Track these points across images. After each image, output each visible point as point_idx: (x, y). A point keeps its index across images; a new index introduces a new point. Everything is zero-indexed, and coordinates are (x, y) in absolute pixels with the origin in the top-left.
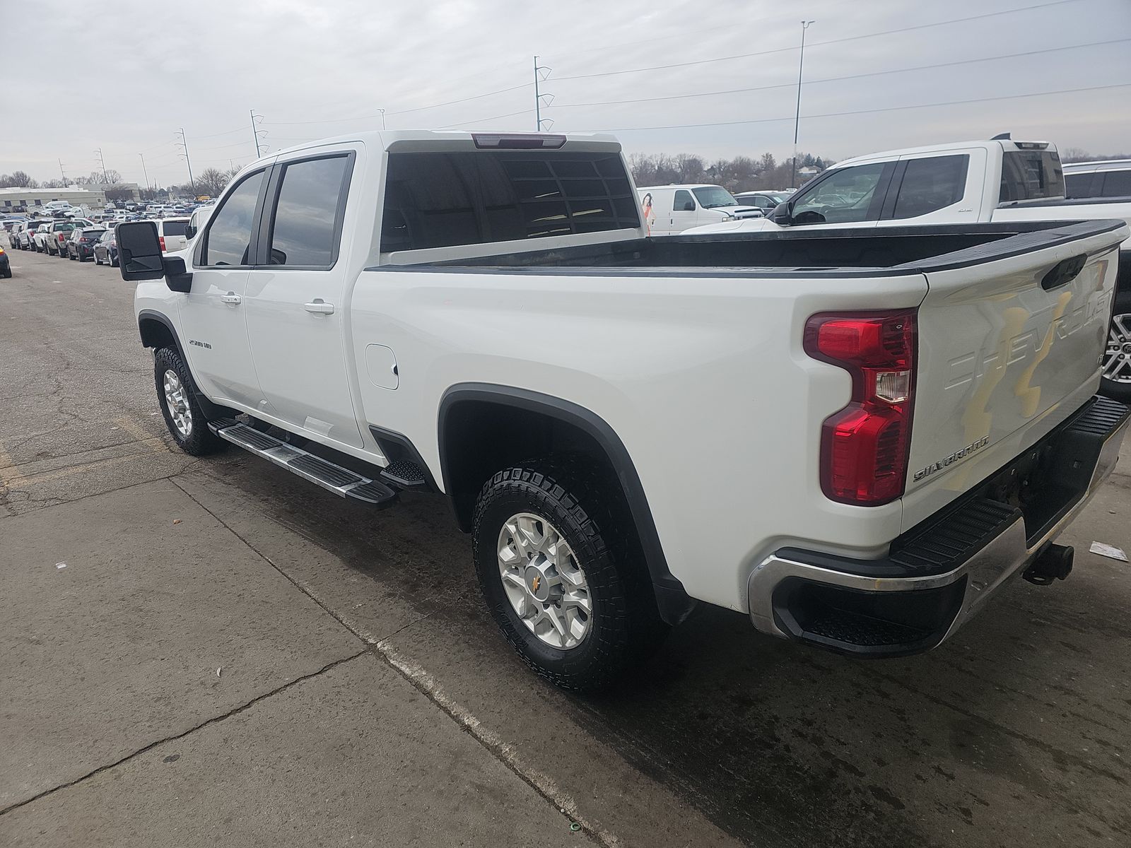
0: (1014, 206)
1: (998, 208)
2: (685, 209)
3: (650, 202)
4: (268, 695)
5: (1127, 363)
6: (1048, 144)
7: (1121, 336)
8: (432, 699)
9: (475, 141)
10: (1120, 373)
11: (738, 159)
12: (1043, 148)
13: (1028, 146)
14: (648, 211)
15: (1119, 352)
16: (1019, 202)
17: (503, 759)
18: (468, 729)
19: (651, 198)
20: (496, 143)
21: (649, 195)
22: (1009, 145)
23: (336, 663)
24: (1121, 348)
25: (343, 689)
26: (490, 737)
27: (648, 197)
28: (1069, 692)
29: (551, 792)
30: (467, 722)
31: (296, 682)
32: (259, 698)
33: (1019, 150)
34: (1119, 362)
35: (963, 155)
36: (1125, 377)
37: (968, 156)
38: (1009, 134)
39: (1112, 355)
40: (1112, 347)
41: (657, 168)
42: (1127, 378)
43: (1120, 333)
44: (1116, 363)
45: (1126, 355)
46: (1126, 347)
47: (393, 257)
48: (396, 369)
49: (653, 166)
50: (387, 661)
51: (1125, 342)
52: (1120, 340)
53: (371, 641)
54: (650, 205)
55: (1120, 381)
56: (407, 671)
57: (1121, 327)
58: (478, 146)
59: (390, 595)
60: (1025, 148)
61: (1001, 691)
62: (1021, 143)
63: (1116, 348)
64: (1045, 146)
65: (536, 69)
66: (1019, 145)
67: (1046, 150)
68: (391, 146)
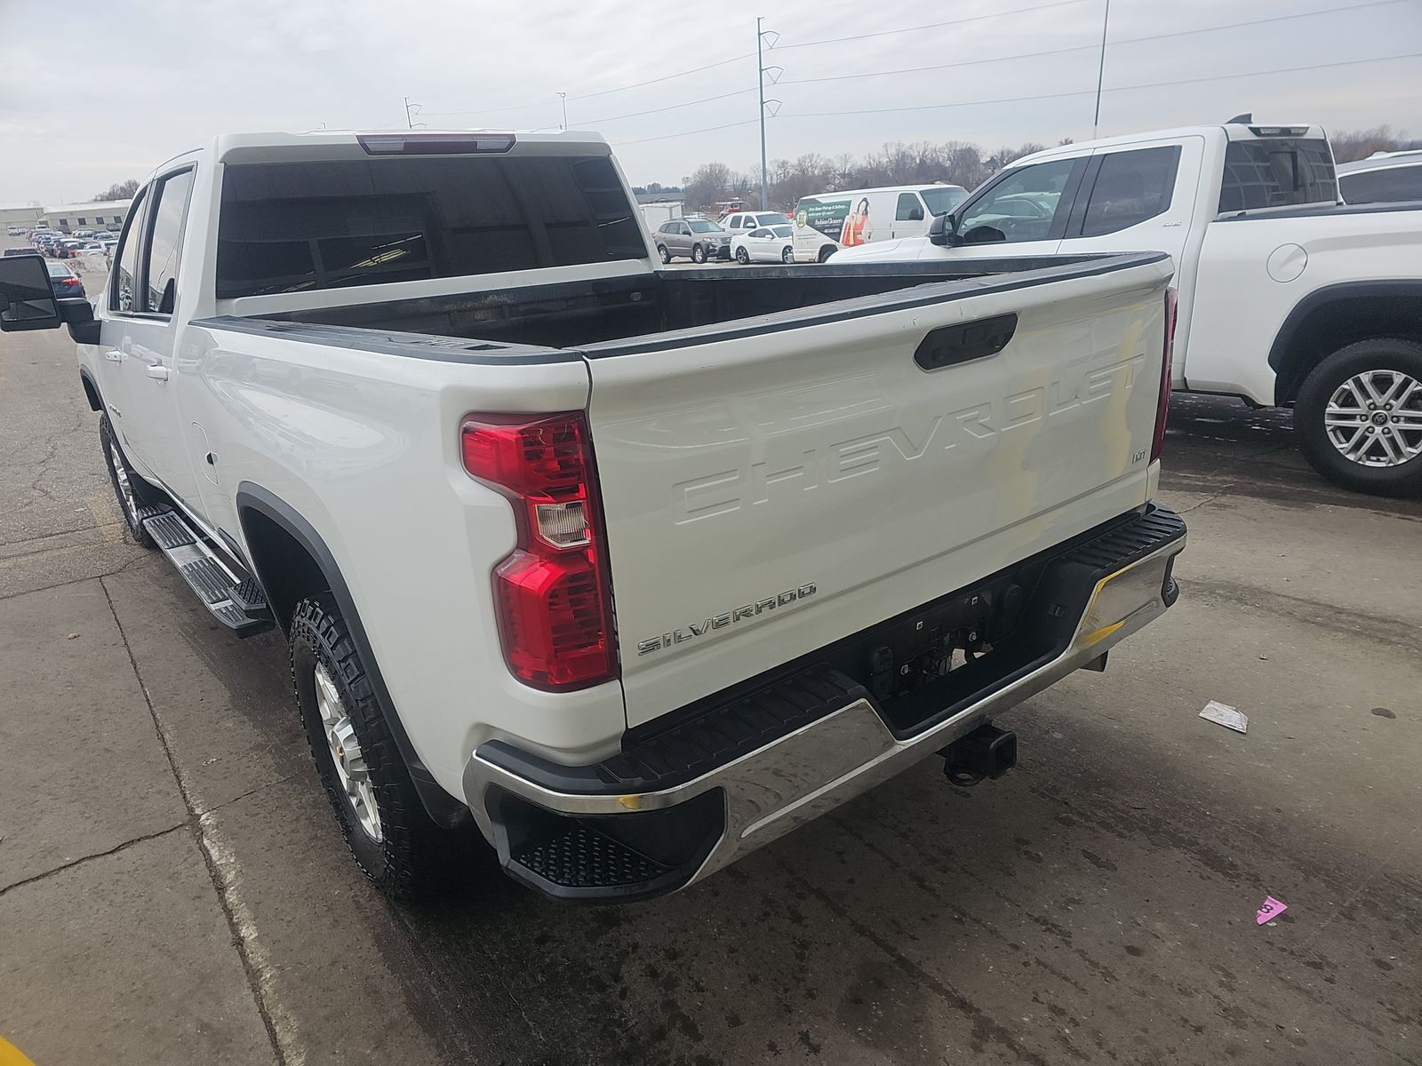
0: (1242, 217)
1: (1214, 221)
2: (911, 219)
3: (866, 210)
4: (33, 880)
5: (1377, 439)
6: (1308, 128)
7: (1371, 401)
8: (222, 898)
9: (364, 146)
10: (1369, 453)
11: (1028, 147)
12: (1302, 135)
13: (1269, 132)
14: (863, 221)
15: (1368, 423)
16: (1248, 212)
17: (255, 988)
18: (239, 942)
19: (867, 204)
20: (401, 147)
21: (865, 200)
22: (1241, 133)
23: (139, 840)
24: (1370, 417)
25: (125, 877)
26: (257, 957)
27: (864, 203)
28: (1051, 927)
29: (286, 1039)
30: (244, 932)
31: (76, 863)
32: (21, 883)
33: (1256, 138)
34: (1368, 437)
35: (1173, 146)
36: (1375, 458)
37: (1180, 147)
38: (1250, 115)
39: (1358, 428)
40: (1358, 417)
41: (918, 162)
42: (1378, 460)
43: (1370, 397)
44: (1364, 439)
45: (1376, 428)
46: (1377, 417)
47: (237, 306)
48: (209, 457)
49: (913, 159)
50: (199, 840)
51: (1374, 409)
52: (1369, 406)
53: (198, 811)
54: (867, 214)
55: (1368, 463)
56: (214, 854)
57: (1370, 389)
58: (369, 152)
59: (258, 747)
60: (1263, 135)
61: (959, 921)
62: (1259, 129)
63: (1364, 418)
64: (1301, 131)
65: (759, 34)
66: (1256, 131)
67: (1305, 137)
68: (227, 155)
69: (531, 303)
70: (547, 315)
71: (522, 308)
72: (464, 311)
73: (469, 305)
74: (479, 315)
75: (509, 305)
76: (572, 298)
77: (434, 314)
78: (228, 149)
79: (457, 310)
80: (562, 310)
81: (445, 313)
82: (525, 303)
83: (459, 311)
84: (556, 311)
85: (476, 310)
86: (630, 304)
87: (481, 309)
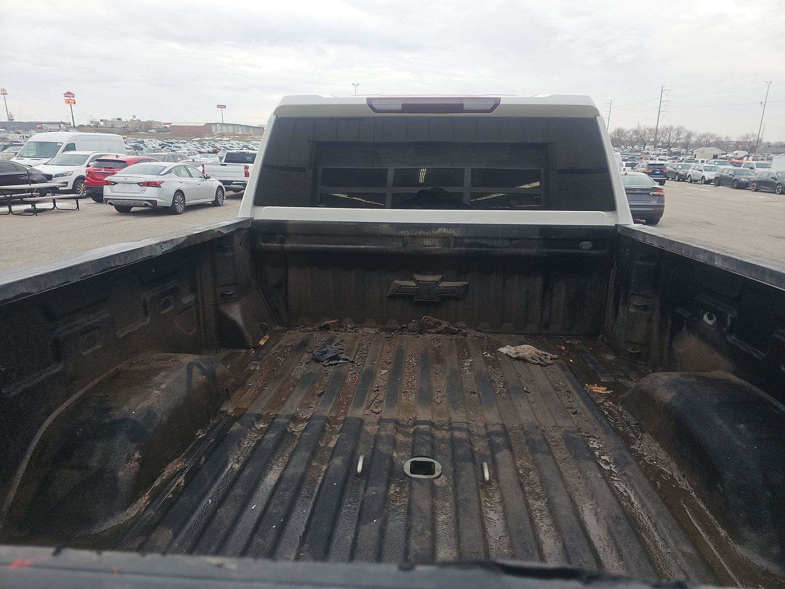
9: (371, 106)
20: (400, 108)
58: (374, 110)
68: (279, 110)
69: (476, 238)
70: (490, 249)
71: (466, 241)
72: (415, 237)
73: (420, 233)
74: (427, 242)
75: (456, 238)
76: (516, 239)
77: (391, 236)
78: (281, 105)
79: (409, 236)
80: (505, 247)
81: (400, 237)
82: (471, 238)
83: (412, 237)
84: (499, 248)
85: (425, 238)
86: (576, 251)
87: (429, 237)
